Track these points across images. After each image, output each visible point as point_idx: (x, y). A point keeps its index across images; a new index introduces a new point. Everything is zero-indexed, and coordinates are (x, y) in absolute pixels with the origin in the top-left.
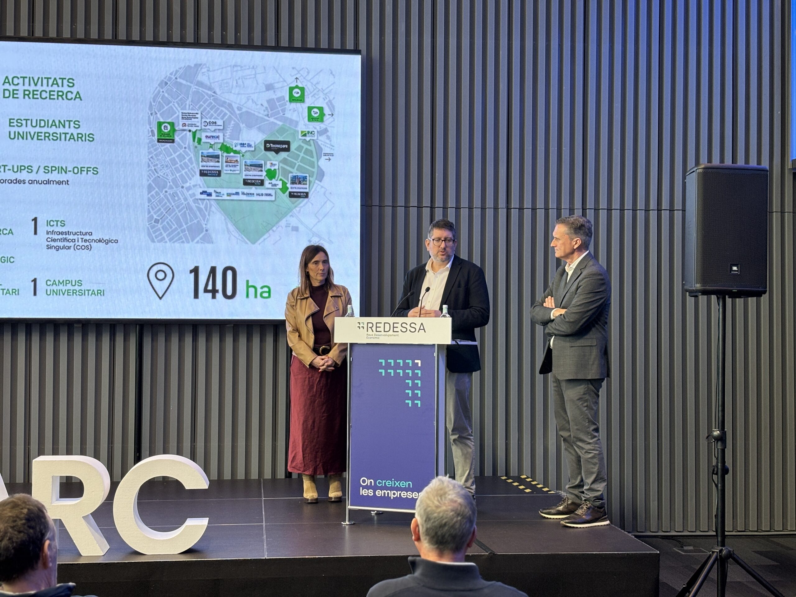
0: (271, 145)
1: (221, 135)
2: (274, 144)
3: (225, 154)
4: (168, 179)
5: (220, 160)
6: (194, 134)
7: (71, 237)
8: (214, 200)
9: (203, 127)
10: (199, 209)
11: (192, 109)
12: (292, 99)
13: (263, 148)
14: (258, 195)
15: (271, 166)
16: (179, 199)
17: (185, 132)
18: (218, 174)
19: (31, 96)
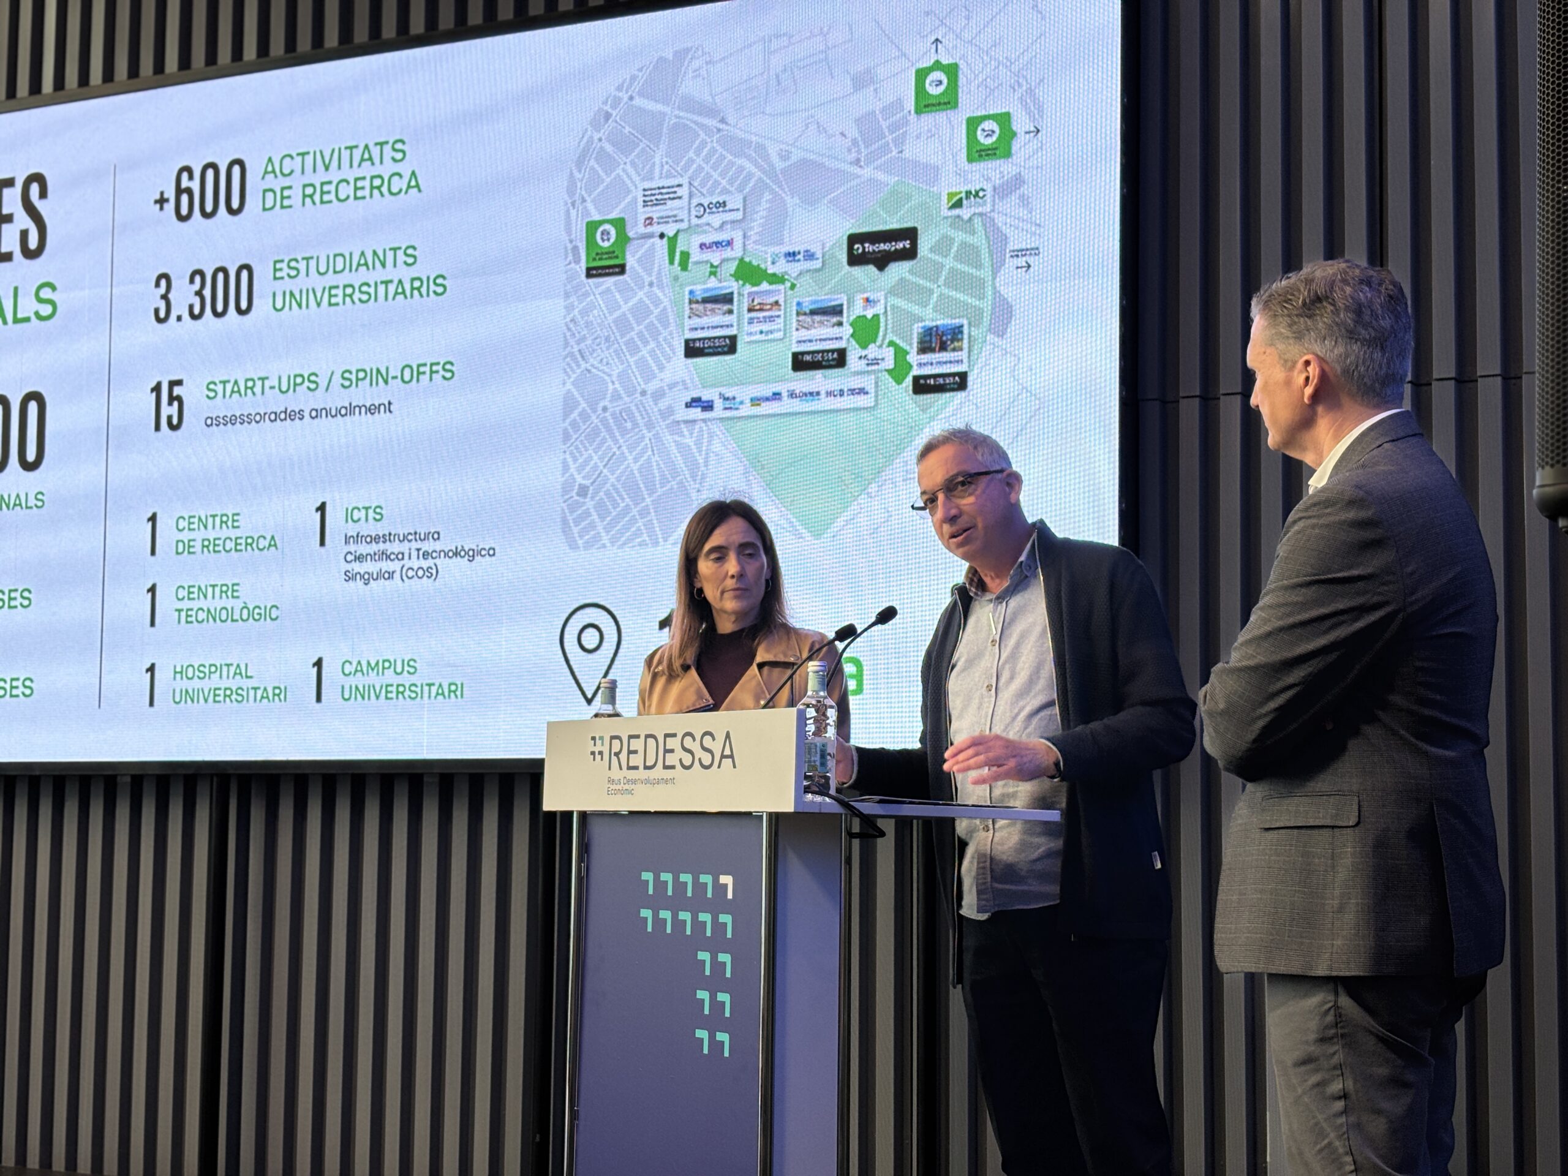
0: (867, 245)
2: (873, 243)
3: (748, 289)
4: (609, 375)
5: (735, 308)
6: (673, 241)
7: (394, 547)
8: (722, 419)
9: (695, 221)
10: (681, 447)
11: (669, 176)
12: (926, 104)
13: (844, 257)
14: (829, 394)
15: (865, 309)
16: (635, 425)
17: (652, 240)
18: (730, 346)
19: (317, 198)
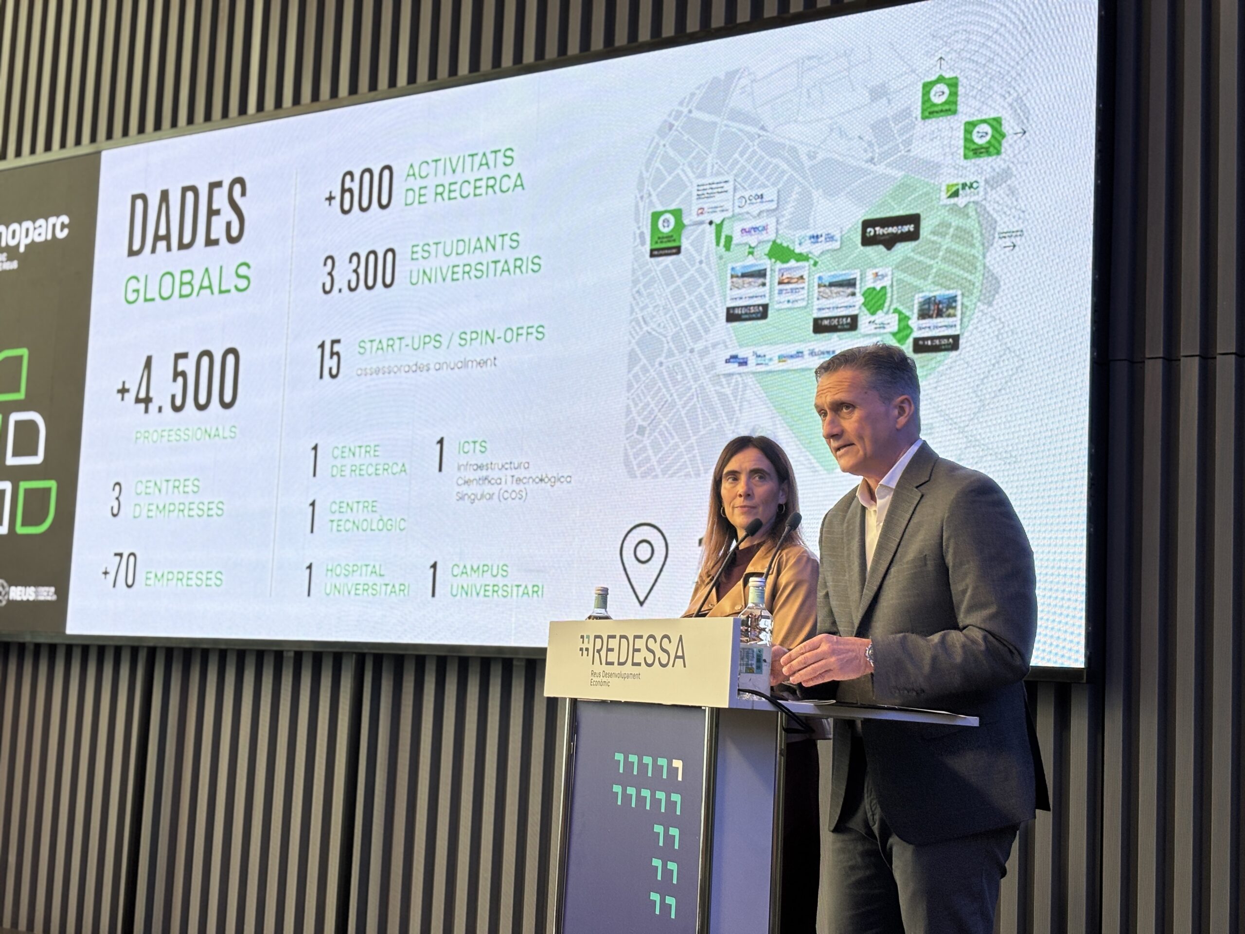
0: (877, 229)
1: (771, 222)
2: (883, 227)
3: (779, 265)
4: (666, 337)
5: (768, 281)
6: (719, 227)
7: (495, 474)
8: (754, 373)
9: (737, 210)
10: (722, 396)
11: (718, 174)
12: (930, 111)
13: (858, 239)
15: (874, 282)
16: (685, 377)
17: (701, 227)
18: (762, 313)
19: (446, 195)
